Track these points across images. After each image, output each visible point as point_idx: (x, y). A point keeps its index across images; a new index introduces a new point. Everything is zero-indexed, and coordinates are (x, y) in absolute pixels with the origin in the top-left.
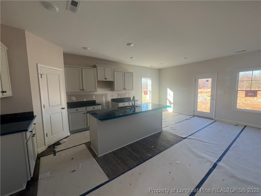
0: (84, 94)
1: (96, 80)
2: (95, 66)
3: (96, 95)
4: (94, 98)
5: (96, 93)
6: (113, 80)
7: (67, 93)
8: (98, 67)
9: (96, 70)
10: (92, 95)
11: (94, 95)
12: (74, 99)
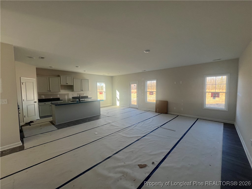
0: (51, 93)
1: (60, 85)
2: (59, 76)
3: (59, 94)
4: (58, 96)
5: (60, 93)
6: (73, 84)
7: (38, 93)
8: (61, 77)
9: (59, 78)
10: (57, 95)
11: (58, 94)
12: (43, 97)
